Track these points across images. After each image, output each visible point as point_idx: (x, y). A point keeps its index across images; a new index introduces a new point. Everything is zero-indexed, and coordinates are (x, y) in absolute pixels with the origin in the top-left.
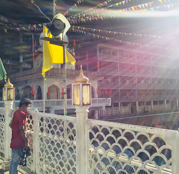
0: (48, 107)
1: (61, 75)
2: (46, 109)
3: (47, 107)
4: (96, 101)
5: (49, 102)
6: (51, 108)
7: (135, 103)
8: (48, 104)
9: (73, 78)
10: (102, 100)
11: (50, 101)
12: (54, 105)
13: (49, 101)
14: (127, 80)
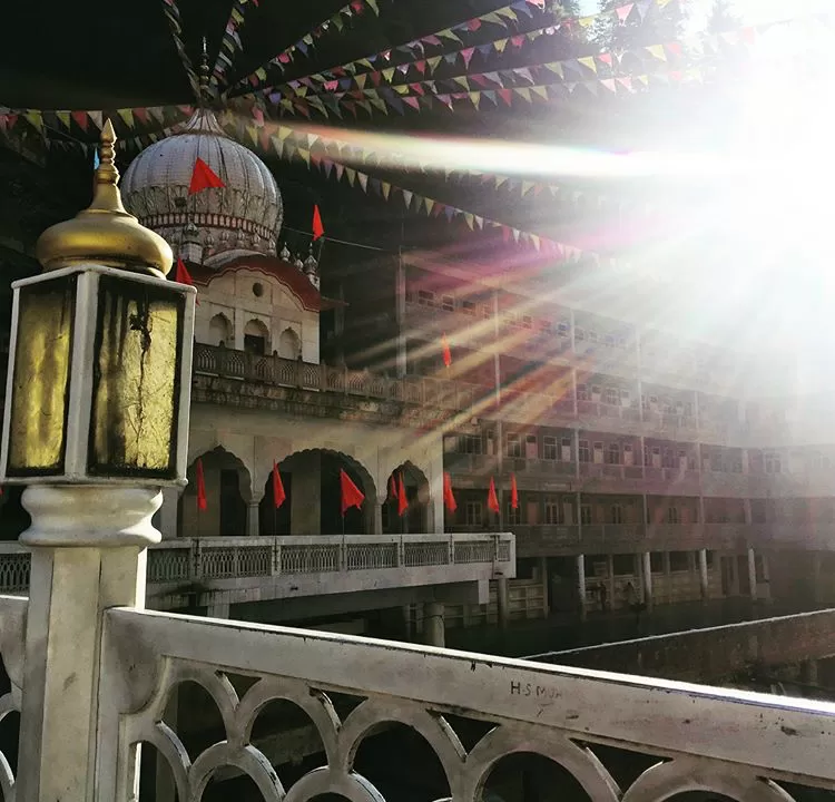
0: (192, 587)
1: (265, 395)
2: (183, 596)
3: (189, 583)
4: (446, 550)
5: (200, 552)
6: (212, 592)
7: (574, 560)
8: (196, 565)
9: (327, 416)
10: (474, 542)
11: (204, 550)
12: (227, 571)
13: (201, 545)
14: (527, 444)
